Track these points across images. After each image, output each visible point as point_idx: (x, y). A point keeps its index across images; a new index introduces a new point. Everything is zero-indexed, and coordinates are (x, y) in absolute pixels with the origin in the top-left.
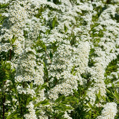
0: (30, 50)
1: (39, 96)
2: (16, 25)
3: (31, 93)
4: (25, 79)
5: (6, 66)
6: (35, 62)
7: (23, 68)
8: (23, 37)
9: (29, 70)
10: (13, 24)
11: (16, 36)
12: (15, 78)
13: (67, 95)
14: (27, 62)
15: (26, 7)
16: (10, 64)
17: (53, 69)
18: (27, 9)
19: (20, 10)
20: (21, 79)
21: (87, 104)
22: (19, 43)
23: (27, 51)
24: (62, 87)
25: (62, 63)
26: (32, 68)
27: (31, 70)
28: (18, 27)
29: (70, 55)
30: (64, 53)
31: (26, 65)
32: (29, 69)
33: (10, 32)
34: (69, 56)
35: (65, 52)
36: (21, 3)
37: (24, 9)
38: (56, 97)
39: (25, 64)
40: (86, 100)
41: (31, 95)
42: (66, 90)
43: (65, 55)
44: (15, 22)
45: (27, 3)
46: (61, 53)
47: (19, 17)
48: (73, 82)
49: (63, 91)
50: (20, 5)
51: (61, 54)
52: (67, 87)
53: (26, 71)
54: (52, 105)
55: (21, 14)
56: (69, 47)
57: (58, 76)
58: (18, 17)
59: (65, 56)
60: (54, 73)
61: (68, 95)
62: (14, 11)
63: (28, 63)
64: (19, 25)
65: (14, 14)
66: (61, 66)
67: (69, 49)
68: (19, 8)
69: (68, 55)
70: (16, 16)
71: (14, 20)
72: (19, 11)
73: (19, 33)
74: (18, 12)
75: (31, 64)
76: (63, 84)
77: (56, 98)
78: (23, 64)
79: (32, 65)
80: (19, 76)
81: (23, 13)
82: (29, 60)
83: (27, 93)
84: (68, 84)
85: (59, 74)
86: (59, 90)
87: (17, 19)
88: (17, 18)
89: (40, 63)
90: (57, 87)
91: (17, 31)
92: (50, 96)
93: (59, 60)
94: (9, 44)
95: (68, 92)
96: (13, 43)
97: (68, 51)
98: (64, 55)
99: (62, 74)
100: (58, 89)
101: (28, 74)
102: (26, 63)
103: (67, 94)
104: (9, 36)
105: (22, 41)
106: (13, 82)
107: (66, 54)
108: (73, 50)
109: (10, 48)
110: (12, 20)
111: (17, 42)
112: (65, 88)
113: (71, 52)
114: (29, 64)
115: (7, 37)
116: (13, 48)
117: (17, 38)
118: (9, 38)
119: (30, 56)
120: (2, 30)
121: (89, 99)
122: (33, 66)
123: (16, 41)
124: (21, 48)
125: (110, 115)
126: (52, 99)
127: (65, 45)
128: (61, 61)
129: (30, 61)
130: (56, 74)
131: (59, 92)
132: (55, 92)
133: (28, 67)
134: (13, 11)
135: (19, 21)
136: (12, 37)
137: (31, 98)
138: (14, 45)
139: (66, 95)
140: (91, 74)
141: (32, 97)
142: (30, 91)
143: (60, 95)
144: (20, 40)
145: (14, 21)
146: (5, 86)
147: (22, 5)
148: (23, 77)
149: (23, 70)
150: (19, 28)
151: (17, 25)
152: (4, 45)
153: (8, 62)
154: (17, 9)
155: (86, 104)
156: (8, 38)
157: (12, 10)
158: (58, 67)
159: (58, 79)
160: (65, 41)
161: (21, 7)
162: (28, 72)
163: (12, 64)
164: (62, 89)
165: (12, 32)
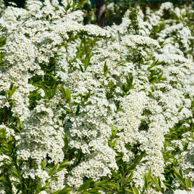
0: (44, 109)
2: (15, 67)
3: (42, 177)
4: (34, 155)
7: (32, 137)
9: (40, 141)
10: (11, 66)
11: (16, 84)
12: (18, 152)
13: (97, 179)
15: (34, 38)
16: (5, 130)
17: (76, 135)
18: (36, 42)
19: (24, 43)
22: (21, 97)
23: (38, 111)
24: (88, 167)
25: (91, 127)
26: (45, 138)
27: (44, 141)
28: (20, 70)
29: (105, 115)
32: (41, 139)
33: (5, 78)
34: (103, 116)
35: (97, 110)
36: (27, 32)
37: (30, 42)
38: (79, 183)
39: (34, 130)
42: (96, 171)
44: (14, 62)
45: (36, 33)
46: (91, 111)
47: (22, 56)
48: (107, 158)
52: (96, 167)
53: (36, 142)
55: (24, 49)
56: (105, 102)
57: (85, 149)
58: (19, 54)
62: (14, 44)
64: (21, 67)
65: (13, 49)
67: (104, 105)
68: (22, 40)
70: (17, 52)
71: (12, 59)
73: (20, 81)
74: (21, 46)
75: (43, 131)
76: (91, 161)
77: (80, 185)
78: (31, 131)
79: (45, 134)
80: (24, 150)
81: (28, 48)
84: (99, 162)
85: (86, 145)
87: (18, 58)
89: (58, 127)
91: (18, 76)
92: (70, 182)
93: (87, 122)
94: (4, 97)
95: (99, 174)
96: (10, 95)
97: (101, 108)
99: (90, 145)
100: (82, 170)
101: (39, 147)
102: (36, 130)
103: (97, 177)
104: (4, 84)
105: (25, 94)
106: (14, 159)
108: (109, 108)
109: (6, 105)
110: (10, 59)
111: (16, 96)
112: (94, 168)
114: (41, 131)
115: (1, 86)
116: (10, 104)
117: (18, 87)
118: (4, 88)
119: (43, 119)
123: (15, 93)
124: (23, 104)
126: (74, 186)
127: (98, 99)
128: (90, 124)
129: (42, 126)
131: (84, 175)
132: (77, 175)
133: (39, 136)
135: (21, 61)
136: (9, 87)
138: (13, 99)
142: (41, 173)
143: (85, 179)
144: (21, 91)
147: (27, 35)
149: (30, 141)
150: (21, 72)
151: (18, 67)
154: (19, 42)
157: (10, 42)
159: (84, 152)
161: (25, 39)
162: (39, 144)
163: (8, 130)
164: (88, 170)
165: (9, 78)
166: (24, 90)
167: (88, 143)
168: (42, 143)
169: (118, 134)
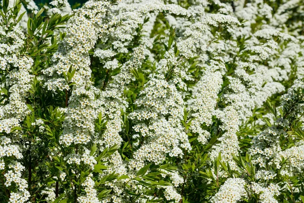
1: (113, 164)
2: (75, 49)
4: (77, 139)
7: (73, 121)
8: (89, 69)
9: (82, 125)
10: (71, 48)
11: (76, 67)
12: (61, 138)
13: (158, 163)
14: (80, 111)
15: (94, 20)
17: (136, 118)
18: (96, 23)
19: (84, 25)
20: (70, 140)
22: (81, 80)
24: (150, 150)
25: (151, 109)
26: (87, 122)
27: (87, 125)
28: (80, 52)
30: (153, 94)
31: (76, 117)
32: (83, 123)
33: (66, 61)
35: (156, 91)
36: (86, 13)
37: (90, 24)
38: (140, 166)
39: (75, 114)
42: (158, 155)
43: (156, 96)
44: (74, 44)
45: (97, 13)
46: (149, 93)
47: (81, 37)
49: (151, 156)
51: (149, 95)
52: (158, 150)
53: (78, 127)
54: (134, 179)
55: (84, 31)
57: (145, 131)
58: (79, 36)
59: (155, 98)
61: (160, 162)
62: (74, 26)
63: (80, 113)
64: (81, 49)
65: (73, 31)
66: (149, 114)
67: (163, 87)
68: (81, 21)
69: (160, 97)
70: (77, 34)
71: (72, 41)
72: (82, 27)
73: (81, 63)
74: (80, 28)
77: (140, 168)
78: (73, 115)
79: (87, 117)
80: (67, 135)
81: (88, 29)
82: (82, 109)
84: (161, 145)
85: (145, 127)
86: (146, 155)
87: (78, 40)
88: (77, 37)
90: (142, 149)
91: (78, 59)
92: (131, 165)
93: (146, 104)
94: (65, 80)
95: (160, 157)
96: (70, 78)
97: (160, 90)
98: (154, 96)
99: (151, 128)
100: (143, 154)
101: (82, 132)
102: (78, 114)
103: (158, 161)
104: (63, 67)
105: (86, 76)
107: (157, 94)
109: (65, 88)
110: (70, 41)
111: (77, 79)
112: (156, 151)
113: (166, 91)
114: (82, 114)
115: (61, 68)
116: (70, 87)
118: (64, 71)
120: (55, 56)
123: (75, 75)
125: (227, 199)
126: (135, 169)
127: (157, 81)
128: (149, 106)
129: (84, 110)
130: (141, 128)
131: (145, 158)
132: (138, 158)
133: (80, 119)
134: (72, 27)
135: (81, 43)
136: (68, 69)
138: (72, 81)
139: (156, 162)
144: (82, 73)
145: (74, 42)
147: (87, 17)
148: (74, 136)
149: (72, 125)
150: (81, 54)
151: (78, 49)
152: (55, 83)
154: (78, 23)
156: (62, 70)
157: (71, 25)
158: (144, 116)
161: (86, 20)
162: (82, 129)
164: (149, 153)
165: (70, 60)
166: (85, 72)
167: (148, 126)
168: (84, 127)
169: (193, 115)
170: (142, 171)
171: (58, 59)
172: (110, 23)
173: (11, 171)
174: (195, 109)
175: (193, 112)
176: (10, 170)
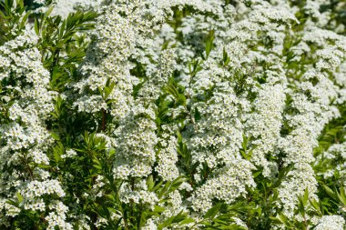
0: (142, 110)
1: (171, 204)
2: (111, 56)
3: (149, 201)
4: (135, 171)
5: (94, 145)
6: (154, 135)
7: (130, 148)
9: (142, 153)
10: (106, 56)
11: (114, 79)
12: (114, 171)
13: (230, 201)
15: (131, 17)
16: (104, 139)
17: (200, 145)
18: (135, 21)
20: (126, 172)
21: (278, 217)
22: (122, 95)
23: (135, 114)
24: (219, 185)
25: (218, 132)
27: (147, 152)
28: (118, 60)
29: (235, 115)
30: (221, 112)
31: (134, 143)
32: (142, 150)
33: (100, 72)
34: (232, 117)
35: (224, 109)
36: (121, 9)
37: (128, 22)
38: (207, 206)
39: (132, 140)
40: (276, 208)
41: (149, 204)
43: (224, 115)
44: (109, 50)
45: (134, 9)
46: (216, 112)
47: (118, 40)
48: (243, 174)
49: (221, 193)
50: (120, 13)
52: (229, 185)
53: (136, 156)
54: (200, 223)
55: (121, 32)
56: (233, 97)
57: (211, 161)
58: (115, 39)
60: (203, 155)
61: (232, 200)
62: (107, 27)
64: (118, 56)
65: (106, 34)
66: (216, 139)
67: (233, 102)
68: (116, 20)
70: (111, 38)
71: (107, 46)
72: (118, 27)
73: (120, 74)
74: (116, 29)
75: (145, 140)
76: (222, 178)
78: (129, 140)
80: (121, 167)
81: (125, 30)
82: (140, 132)
83: (140, 201)
84: (232, 179)
85: (212, 156)
87: (114, 44)
88: (113, 41)
89: (168, 135)
90: (208, 184)
91: (116, 68)
93: (212, 126)
94: (100, 97)
96: (107, 94)
97: (229, 107)
98: (222, 115)
99: (219, 156)
101: (141, 162)
102: (135, 139)
103: (230, 199)
104: (98, 80)
105: (127, 91)
106: (111, 178)
107: (226, 113)
108: (240, 105)
110: (103, 46)
111: (116, 94)
113: (236, 109)
115: (95, 82)
116: (108, 105)
117: (117, 83)
118: (99, 85)
119: (143, 123)
120: (84, 68)
121: (282, 204)
122: (150, 143)
123: (113, 90)
124: (125, 104)
126: (200, 210)
128: (216, 128)
129: (143, 133)
134: (104, 28)
135: (118, 48)
136: (104, 83)
137: (151, 210)
138: (111, 98)
139: (228, 201)
140: (286, 150)
141: (153, 208)
142: (147, 196)
143: (215, 201)
144: (122, 87)
145: (108, 48)
146: (95, 186)
147: (123, 14)
148: (131, 167)
149: (128, 153)
150: (119, 63)
151: (115, 56)
152: (89, 101)
153: (99, 135)
154: (113, 23)
155: (275, 215)
156: (96, 84)
157: (102, 25)
158: (209, 142)
159: (211, 166)
160: (224, 84)
161: (121, 19)
162: (140, 157)
163: (108, 139)
164: (219, 189)
165: (105, 71)
166: (125, 85)
167: (215, 155)
168: (145, 155)
169: (253, 142)
170: (211, 213)
171: (89, 71)
172: (154, 19)
173: (53, 213)
174: (255, 134)
175: (253, 138)
176: (51, 211)
